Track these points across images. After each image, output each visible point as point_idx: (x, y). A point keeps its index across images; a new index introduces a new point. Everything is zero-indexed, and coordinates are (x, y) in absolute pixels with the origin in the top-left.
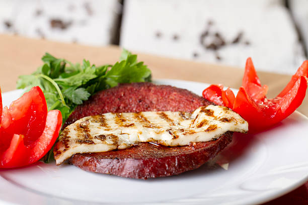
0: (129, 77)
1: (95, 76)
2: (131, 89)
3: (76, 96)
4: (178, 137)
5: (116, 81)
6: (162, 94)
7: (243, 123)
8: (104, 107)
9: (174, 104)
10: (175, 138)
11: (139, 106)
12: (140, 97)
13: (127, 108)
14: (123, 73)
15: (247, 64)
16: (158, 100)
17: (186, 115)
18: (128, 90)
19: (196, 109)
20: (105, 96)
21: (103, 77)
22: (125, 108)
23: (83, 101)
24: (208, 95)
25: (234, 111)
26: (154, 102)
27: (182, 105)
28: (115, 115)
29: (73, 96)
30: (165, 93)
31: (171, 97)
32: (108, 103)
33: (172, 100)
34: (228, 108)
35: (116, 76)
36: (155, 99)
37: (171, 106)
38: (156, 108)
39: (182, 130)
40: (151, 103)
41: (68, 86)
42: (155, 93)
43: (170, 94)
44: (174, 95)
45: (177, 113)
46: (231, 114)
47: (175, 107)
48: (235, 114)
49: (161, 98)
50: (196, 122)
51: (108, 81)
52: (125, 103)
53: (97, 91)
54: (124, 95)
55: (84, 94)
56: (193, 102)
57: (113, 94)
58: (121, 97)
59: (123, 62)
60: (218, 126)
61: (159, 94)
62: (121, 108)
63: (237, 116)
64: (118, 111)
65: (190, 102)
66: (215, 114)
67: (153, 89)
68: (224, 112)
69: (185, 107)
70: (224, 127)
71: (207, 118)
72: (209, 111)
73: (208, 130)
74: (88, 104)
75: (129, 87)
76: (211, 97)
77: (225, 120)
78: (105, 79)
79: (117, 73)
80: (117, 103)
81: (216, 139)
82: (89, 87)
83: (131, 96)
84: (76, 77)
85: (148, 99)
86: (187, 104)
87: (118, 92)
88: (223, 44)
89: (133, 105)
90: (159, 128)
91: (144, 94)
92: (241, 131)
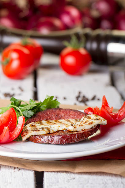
0: (51, 106)
1: (36, 105)
2: (52, 111)
3: (28, 114)
4: (76, 127)
5: (45, 107)
6: (66, 112)
7: (104, 120)
8: (40, 119)
9: (72, 116)
10: (75, 127)
11: (56, 118)
12: (56, 114)
13: (51, 119)
14: (48, 104)
15: (103, 98)
16: (64, 115)
17: (78, 120)
18: (51, 111)
19: (82, 117)
20: (41, 114)
21: (39, 106)
22: (50, 119)
23: (31, 116)
24: (87, 112)
25: (100, 116)
26: (63, 116)
27: (75, 116)
28: (46, 121)
29: (26, 114)
30: (67, 112)
31: (70, 114)
32: (42, 117)
33: (71, 114)
34: (97, 115)
35: (45, 105)
36: (63, 115)
37: (71, 117)
38: (64, 118)
39: (78, 125)
40: (62, 116)
41: (24, 110)
42: (63, 112)
43: (70, 112)
44: (72, 113)
45: (74, 120)
46: (98, 117)
47: (73, 117)
48: (100, 117)
49: (66, 114)
50: (83, 122)
51: (42, 107)
52: (50, 117)
53: (37, 112)
54: (49, 113)
55: (31, 113)
56: (80, 115)
57: (44, 113)
58: (48, 114)
59: (48, 98)
60: (93, 122)
61: (65, 112)
62: (48, 119)
63: (101, 118)
64: (47, 120)
65: (79, 115)
66: (91, 118)
67: (62, 110)
68: (95, 117)
69: (77, 117)
70: (96, 123)
71: (88, 120)
72: (88, 117)
73: (89, 124)
74: (33, 118)
75: (51, 110)
76: (88, 112)
77: (96, 119)
78: (40, 107)
79: (46, 104)
80: (46, 117)
81: (93, 128)
82: (33, 110)
83: (52, 113)
84: (27, 106)
85: (60, 115)
86: (78, 116)
87: (46, 112)
88: (87, 100)
89: (53, 118)
90: (67, 124)
91: (58, 113)
92: (104, 124)
